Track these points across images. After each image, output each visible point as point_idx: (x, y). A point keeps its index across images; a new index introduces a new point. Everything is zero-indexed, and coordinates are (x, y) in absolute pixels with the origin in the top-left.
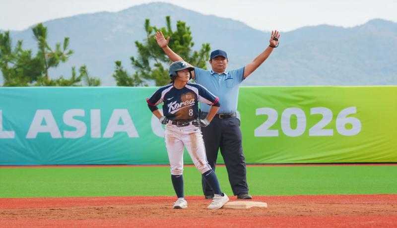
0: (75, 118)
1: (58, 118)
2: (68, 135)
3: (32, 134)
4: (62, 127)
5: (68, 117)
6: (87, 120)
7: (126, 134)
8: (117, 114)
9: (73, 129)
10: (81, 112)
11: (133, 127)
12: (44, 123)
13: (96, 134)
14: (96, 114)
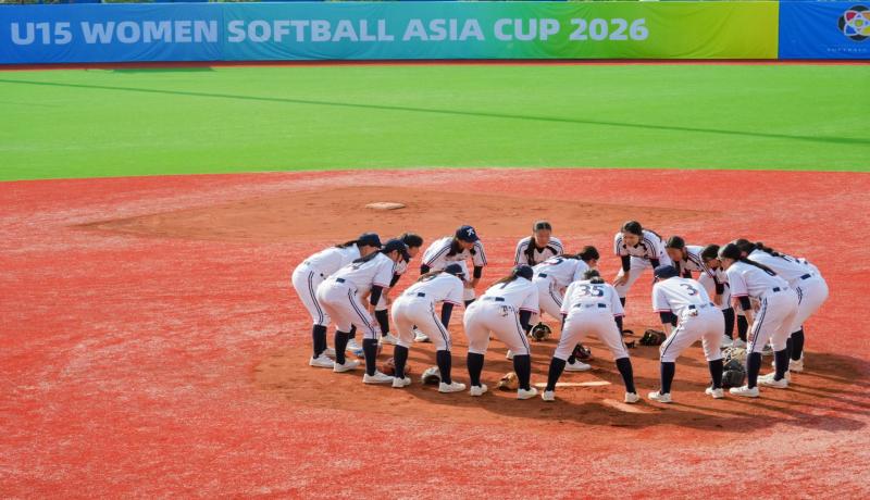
0: (439, 25)
1: (426, 26)
2: (432, 38)
3: (406, 38)
4: (429, 33)
5: (433, 25)
6: (447, 27)
7: (475, 37)
8: (469, 22)
9: (437, 34)
10: (443, 22)
11: (481, 33)
12: (415, 29)
13: (453, 37)
14: (454, 23)
